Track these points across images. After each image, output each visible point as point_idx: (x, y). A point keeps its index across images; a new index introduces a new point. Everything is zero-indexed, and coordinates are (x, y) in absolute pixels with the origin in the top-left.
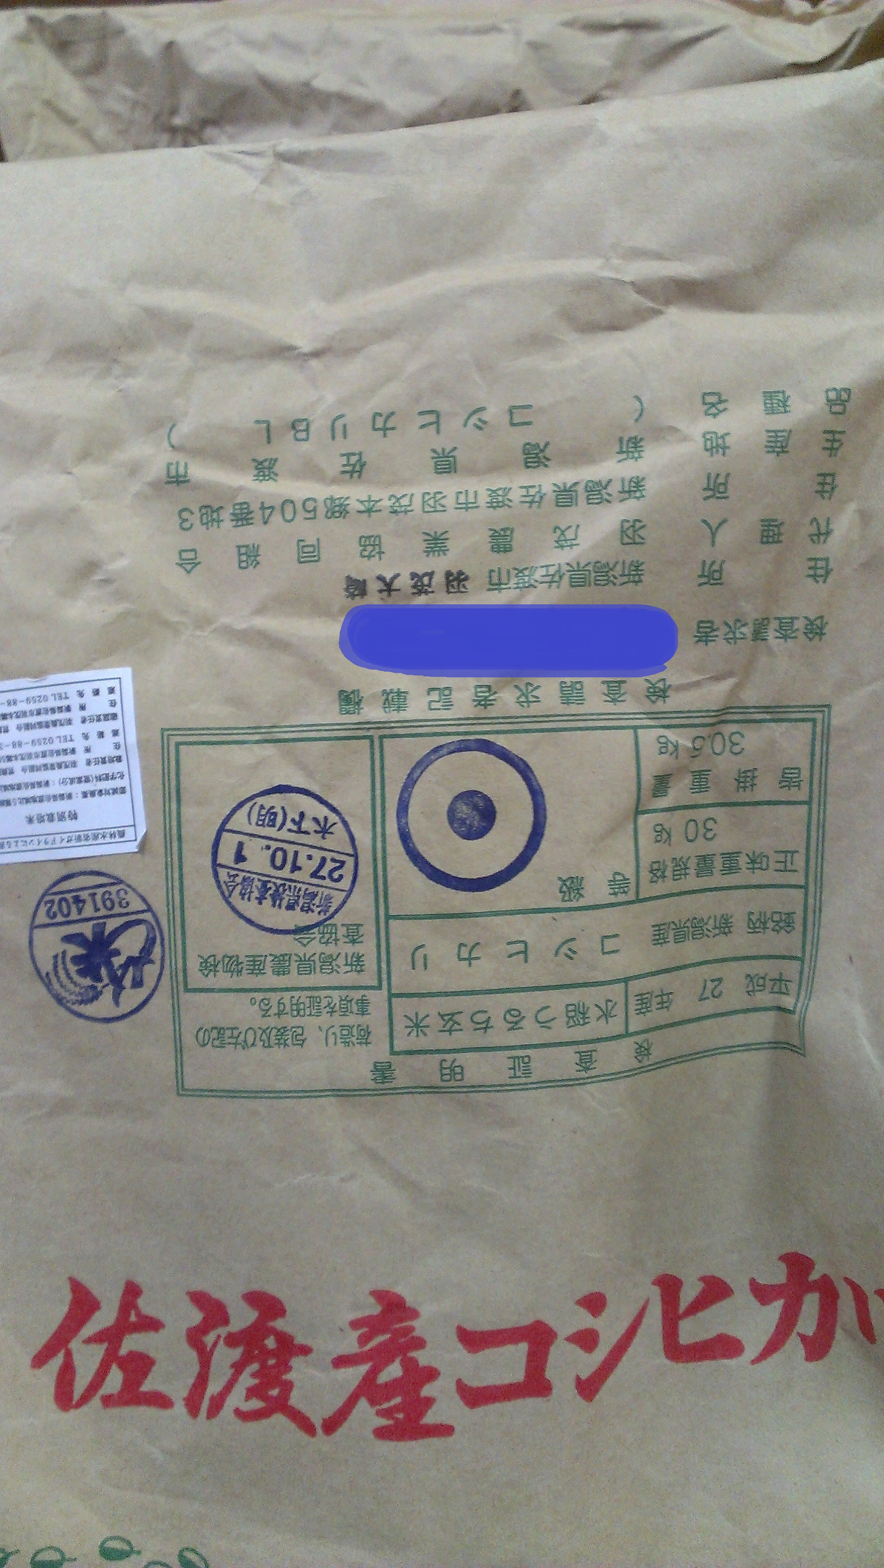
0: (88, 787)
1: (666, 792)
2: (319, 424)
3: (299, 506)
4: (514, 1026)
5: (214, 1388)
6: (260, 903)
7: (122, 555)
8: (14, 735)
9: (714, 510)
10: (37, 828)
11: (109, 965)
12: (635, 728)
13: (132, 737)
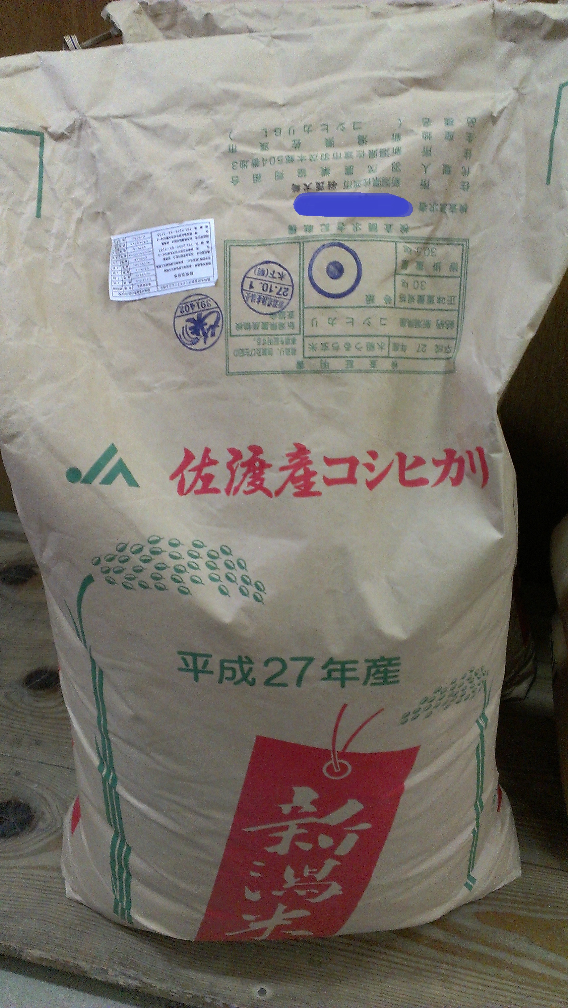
0: (197, 263)
1: (407, 268)
2: (285, 130)
3: (276, 160)
4: (348, 349)
5: (235, 484)
6: (258, 303)
7: (211, 178)
8: (171, 244)
9: (426, 160)
10: (179, 279)
11: (203, 329)
12: (396, 242)
13: (214, 244)
